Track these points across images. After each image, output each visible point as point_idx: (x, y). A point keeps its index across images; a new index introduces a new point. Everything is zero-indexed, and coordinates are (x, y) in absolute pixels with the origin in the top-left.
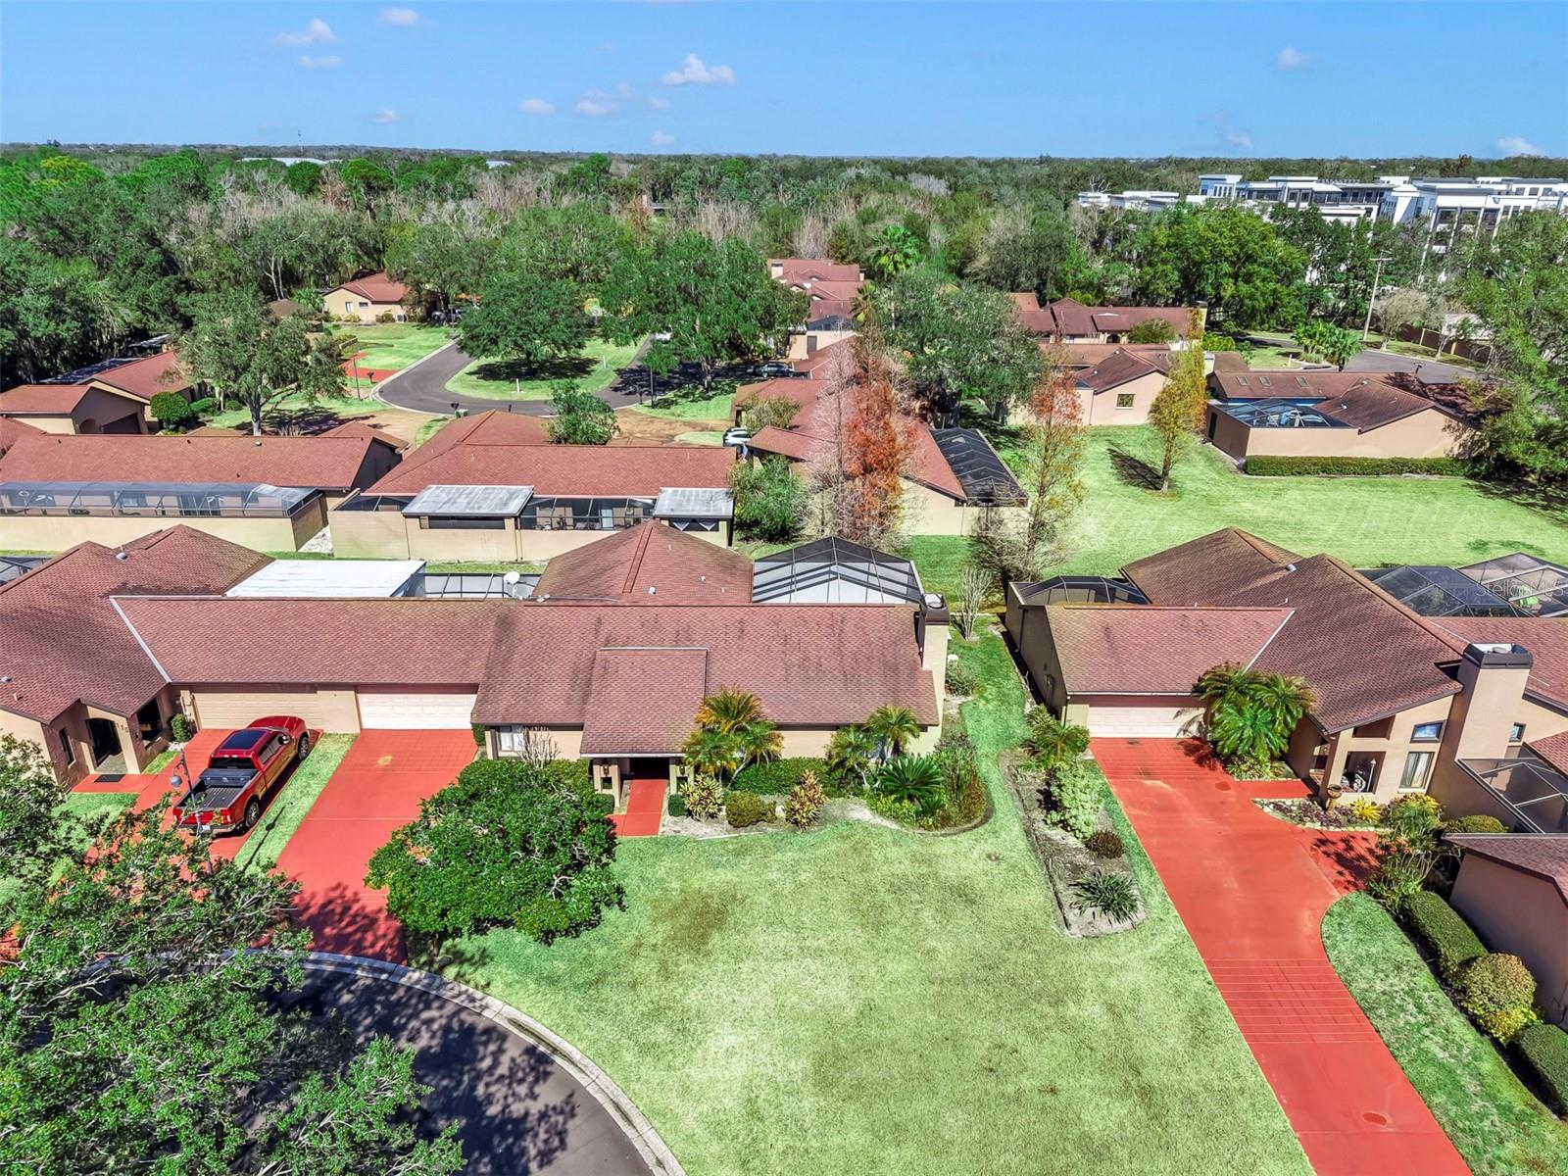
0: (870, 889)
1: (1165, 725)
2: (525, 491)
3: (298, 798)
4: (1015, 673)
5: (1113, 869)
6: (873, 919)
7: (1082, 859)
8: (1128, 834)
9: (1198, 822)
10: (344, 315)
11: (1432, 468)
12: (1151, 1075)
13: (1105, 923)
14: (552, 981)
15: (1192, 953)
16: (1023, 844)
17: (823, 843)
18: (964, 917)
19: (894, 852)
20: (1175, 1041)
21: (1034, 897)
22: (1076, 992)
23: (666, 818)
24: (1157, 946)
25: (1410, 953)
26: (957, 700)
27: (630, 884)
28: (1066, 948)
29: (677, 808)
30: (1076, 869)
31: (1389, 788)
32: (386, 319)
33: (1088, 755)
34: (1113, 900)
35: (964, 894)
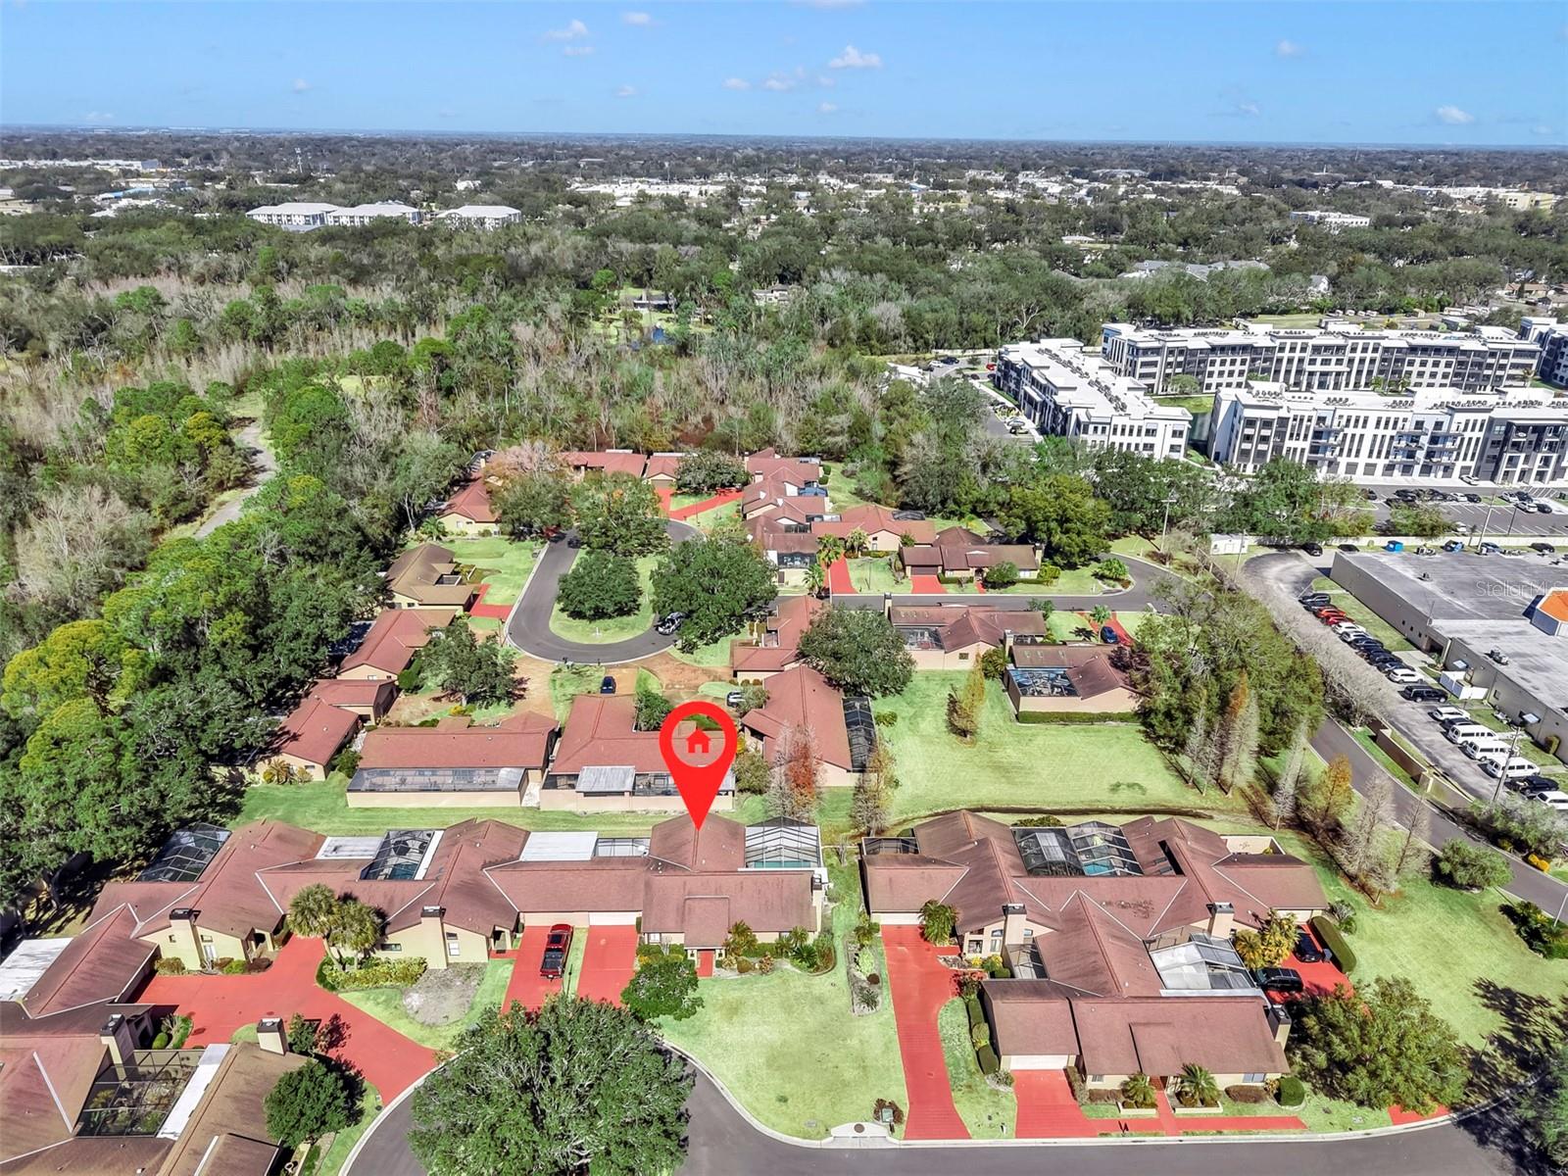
0: (788, 999)
1: (913, 920)
2: (631, 770)
3: (576, 958)
4: (860, 889)
5: (875, 989)
6: (788, 1009)
7: (865, 985)
8: (884, 974)
9: (913, 966)
10: (456, 530)
11: (1122, 718)
12: (868, 1062)
13: (867, 1010)
14: (682, 1034)
15: (894, 1023)
16: (845, 979)
17: (773, 979)
18: (819, 1008)
19: (798, 983)
20: (878, 1051)
21: (845, 1000)
22: (851, 1036)
23: (715, 969)
24: (882, 1019)
25: (966, 1021)
26: (832, 905)
27: (705, 997)
28: (851, 1020)
29: (719, 964)
30: (862, 989)
31: (986, 953)
32: (486, 534)
33: (880, 935)
34: (870, 1001)
35: (820, 1000)
